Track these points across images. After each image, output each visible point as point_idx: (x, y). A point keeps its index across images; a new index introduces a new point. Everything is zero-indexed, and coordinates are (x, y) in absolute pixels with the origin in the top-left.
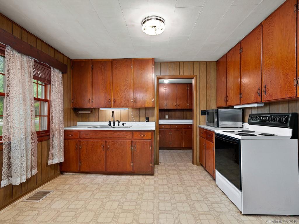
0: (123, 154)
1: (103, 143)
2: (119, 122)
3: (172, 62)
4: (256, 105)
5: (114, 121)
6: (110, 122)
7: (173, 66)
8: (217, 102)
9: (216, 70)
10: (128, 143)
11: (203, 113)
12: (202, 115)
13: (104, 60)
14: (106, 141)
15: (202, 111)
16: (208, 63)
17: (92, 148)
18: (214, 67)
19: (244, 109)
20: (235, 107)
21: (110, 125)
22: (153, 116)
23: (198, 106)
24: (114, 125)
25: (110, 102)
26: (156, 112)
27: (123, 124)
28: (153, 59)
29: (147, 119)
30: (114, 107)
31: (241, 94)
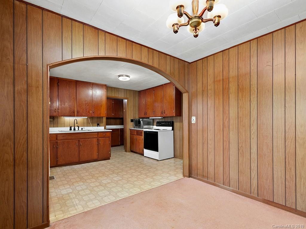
0: (91, 148)
1: (77, 142)
2: (79, 127)
3: (114, 88)
4: (160, 118)
5: (74, 127)
6: (71, 128)
7: (115, 90)
8: (139, 115)
9: (138, 96)
10: (95, 140)
11: (132, 121)
12: (131, 122)
13: (68, 80)
14: (79, 141)
15: (131, 120)
16: (134, 91)
17: (67, 146)
18: (137, 94)
19: (153, 119)
20: (150, 118)
21: (71, 129)
22: (102, 122)
23: (129, 116)
24: (74, 129)
25: (74, 112)
26: (104, 120)
27: (82, 129)
28: (106, 85)
29: (98, 125)
30: (77, 116)
31: (154, 112)
